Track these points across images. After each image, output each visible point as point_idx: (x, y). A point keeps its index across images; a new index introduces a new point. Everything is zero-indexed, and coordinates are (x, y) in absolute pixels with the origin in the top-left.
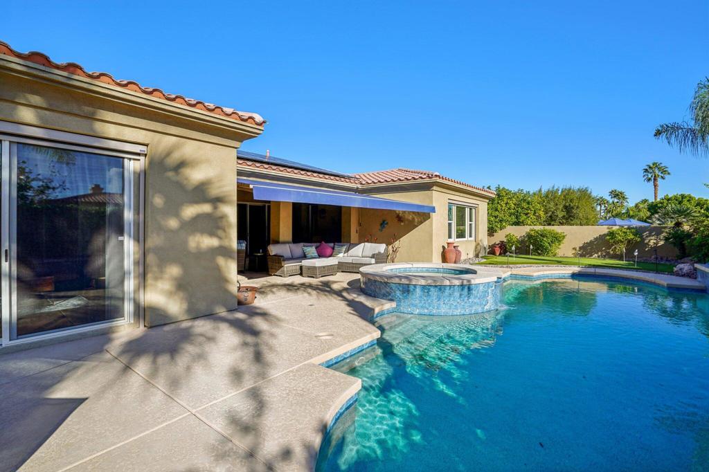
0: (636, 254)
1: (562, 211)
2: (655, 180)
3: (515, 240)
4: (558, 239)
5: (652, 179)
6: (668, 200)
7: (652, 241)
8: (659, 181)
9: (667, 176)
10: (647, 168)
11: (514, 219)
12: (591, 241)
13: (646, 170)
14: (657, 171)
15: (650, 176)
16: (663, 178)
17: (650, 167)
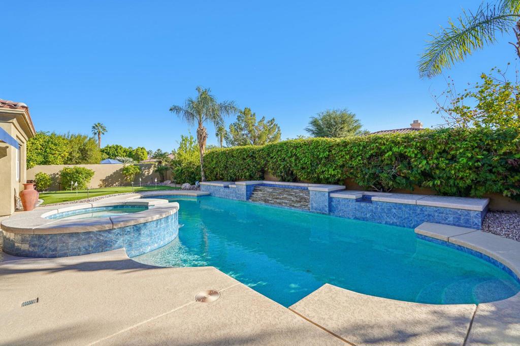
0: (156, 180)
1: (78, 152)
2: (99, 134)
3: (48, 177)
4: (89, 174)
5: (97, 133)
6: (110, 148)
7: (147, 172)
8: (101, 135)
9: (105, 133)
10: (94, 125)
11: (40, 158)
12: (111, 175)
13: (94, 127)
14: (100, 128)
15: (96, 132)
16: (103, 134)
17: (96, 126)
